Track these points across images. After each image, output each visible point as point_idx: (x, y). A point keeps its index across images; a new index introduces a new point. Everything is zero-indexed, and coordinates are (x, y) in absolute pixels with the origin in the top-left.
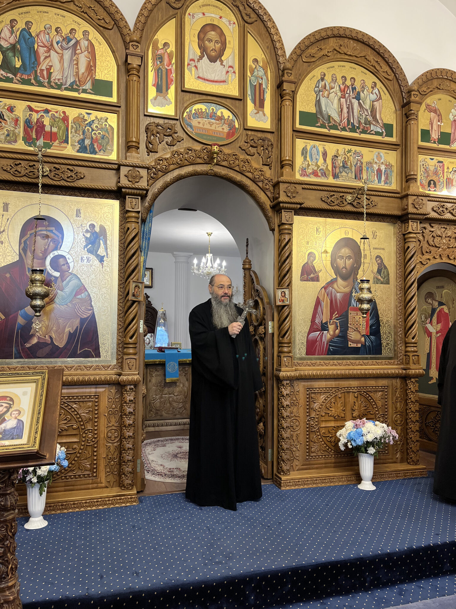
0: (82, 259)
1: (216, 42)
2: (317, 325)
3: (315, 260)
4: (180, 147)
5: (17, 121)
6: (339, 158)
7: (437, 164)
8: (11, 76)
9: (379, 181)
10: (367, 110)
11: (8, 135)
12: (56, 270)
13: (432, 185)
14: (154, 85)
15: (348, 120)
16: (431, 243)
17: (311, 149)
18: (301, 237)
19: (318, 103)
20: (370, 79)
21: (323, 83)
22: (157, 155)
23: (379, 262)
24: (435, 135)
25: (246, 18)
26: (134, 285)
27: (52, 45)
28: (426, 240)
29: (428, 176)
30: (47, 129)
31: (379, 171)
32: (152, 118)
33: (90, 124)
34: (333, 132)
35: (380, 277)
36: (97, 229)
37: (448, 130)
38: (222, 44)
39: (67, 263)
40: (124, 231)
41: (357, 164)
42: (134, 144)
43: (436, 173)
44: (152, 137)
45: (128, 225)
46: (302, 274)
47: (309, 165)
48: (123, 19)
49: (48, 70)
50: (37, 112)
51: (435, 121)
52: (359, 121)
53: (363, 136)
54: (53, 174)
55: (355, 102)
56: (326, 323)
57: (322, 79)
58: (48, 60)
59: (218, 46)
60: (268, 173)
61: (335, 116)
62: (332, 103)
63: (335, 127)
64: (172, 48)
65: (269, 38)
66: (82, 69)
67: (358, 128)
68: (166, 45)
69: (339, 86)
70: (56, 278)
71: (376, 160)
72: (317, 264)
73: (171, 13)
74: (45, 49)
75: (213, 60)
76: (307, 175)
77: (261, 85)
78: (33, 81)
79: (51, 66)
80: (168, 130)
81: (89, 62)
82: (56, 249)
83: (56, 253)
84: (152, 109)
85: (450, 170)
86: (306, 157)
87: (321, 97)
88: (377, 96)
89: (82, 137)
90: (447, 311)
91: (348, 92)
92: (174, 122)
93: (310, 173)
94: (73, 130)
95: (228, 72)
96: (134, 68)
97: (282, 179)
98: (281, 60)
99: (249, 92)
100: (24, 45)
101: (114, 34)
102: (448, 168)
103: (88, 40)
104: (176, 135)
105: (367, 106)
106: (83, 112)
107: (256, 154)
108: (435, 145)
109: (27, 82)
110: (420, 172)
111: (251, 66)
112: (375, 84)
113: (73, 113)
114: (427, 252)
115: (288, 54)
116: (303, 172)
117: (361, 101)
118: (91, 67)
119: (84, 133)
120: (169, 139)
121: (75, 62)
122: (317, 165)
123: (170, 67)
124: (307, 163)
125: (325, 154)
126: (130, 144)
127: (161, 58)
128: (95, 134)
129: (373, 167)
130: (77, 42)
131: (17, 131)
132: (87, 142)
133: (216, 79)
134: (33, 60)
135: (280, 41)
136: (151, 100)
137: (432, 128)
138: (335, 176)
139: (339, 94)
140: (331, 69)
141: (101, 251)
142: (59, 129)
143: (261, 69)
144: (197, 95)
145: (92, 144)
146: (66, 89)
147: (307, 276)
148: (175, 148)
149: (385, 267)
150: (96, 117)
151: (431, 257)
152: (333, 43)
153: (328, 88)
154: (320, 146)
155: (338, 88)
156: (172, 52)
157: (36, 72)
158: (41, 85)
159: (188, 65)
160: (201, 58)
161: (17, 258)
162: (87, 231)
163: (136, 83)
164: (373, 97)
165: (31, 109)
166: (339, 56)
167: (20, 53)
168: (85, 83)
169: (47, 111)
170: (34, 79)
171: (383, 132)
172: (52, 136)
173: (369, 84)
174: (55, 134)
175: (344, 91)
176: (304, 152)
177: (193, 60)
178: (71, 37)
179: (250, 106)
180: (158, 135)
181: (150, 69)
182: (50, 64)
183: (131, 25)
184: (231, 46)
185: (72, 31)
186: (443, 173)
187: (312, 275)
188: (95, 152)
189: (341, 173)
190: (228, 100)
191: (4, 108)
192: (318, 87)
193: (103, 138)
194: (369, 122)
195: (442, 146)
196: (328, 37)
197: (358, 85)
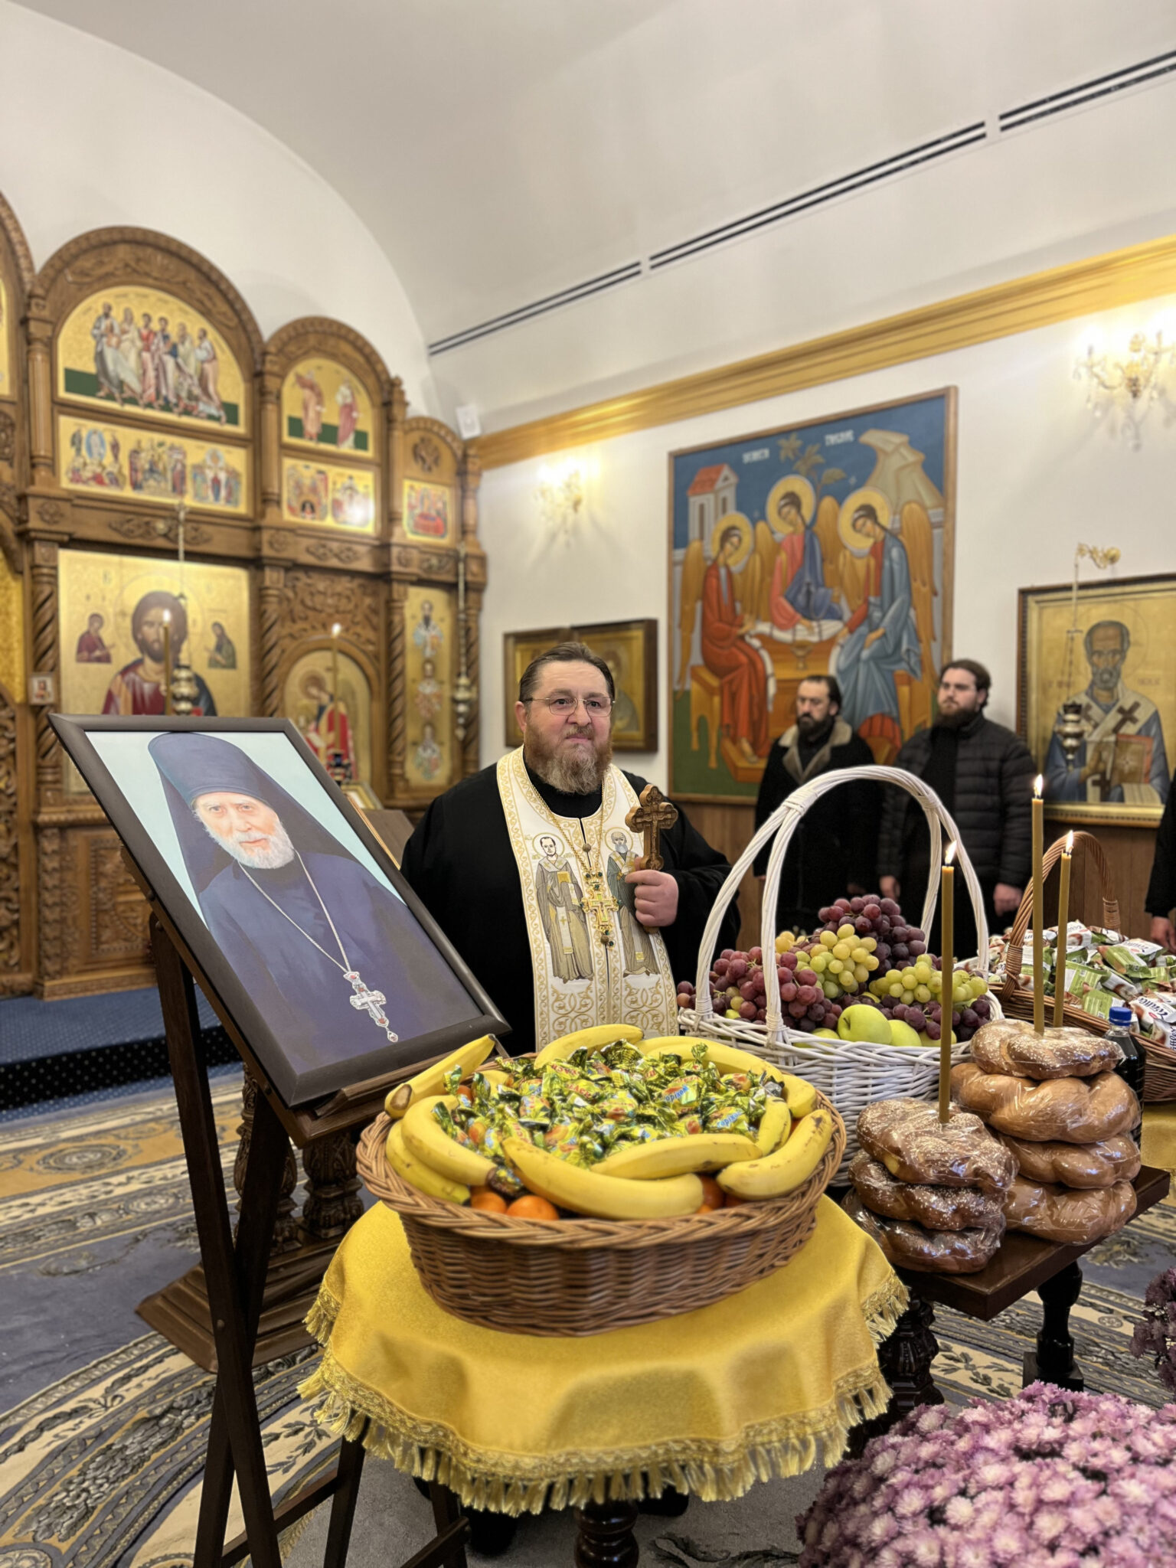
3: (102, 626)
6: (143, 455)
7: (315, 476)
9: (217, 499)
10: (191, 377)
13: (308, 508)
15: (158, 391)
16: (309, 603)
17: (89, 436)
18: (74, 588)
19: (100, 357)
21: (108, 322)
23: (218, 632)
24: (312, 428)
28: (298, 598)
31: (216, 482)
34: (130, 409)
35: (218, 659)
41: (175, 467)
46: (80, 650)
47: (85, 464)
51: (311, 404)
52: (178, 394)
55: (170, 362)
57: (107, 315)
61: (133, 382)
62: (127, 358)
67: (177, 405)
69: (139, 330)
72: (107, 635)
76: (83, 482)
86: (80, 450)
87: (105, 346)
88: (210, 354)
91: (156, 341)
93: (89, 479)
97: (33, 489)
98: (26, 276)
105: (191, 368)
110: (287, 488)
112: (204, 332)
114: (300, 618)
115: (38, 267)
116: (76, 476)
117: (180, 360)
122: (101, 465)
124: (81, 460)
125: (115, 447)
135: (23, 242)
137: (307, 416)
138: (136, 486)
139: (139, 344)
147: (88, 654)
149: (229, 642)
151: (307, 627)
152: (123, 252)
153: (117, 330)
154: (106, 430)
155: (136, 334)
164: (202, 354)
166: (137, 276)
171: (220, 416)
175: (148, 339)
176: (76, 441)
187: (98, 653)
189: (146, 480)
192: (99, 329)
194: (196, 397)
195: (324, 447)
196: (115, 243)
197: (173, 330)
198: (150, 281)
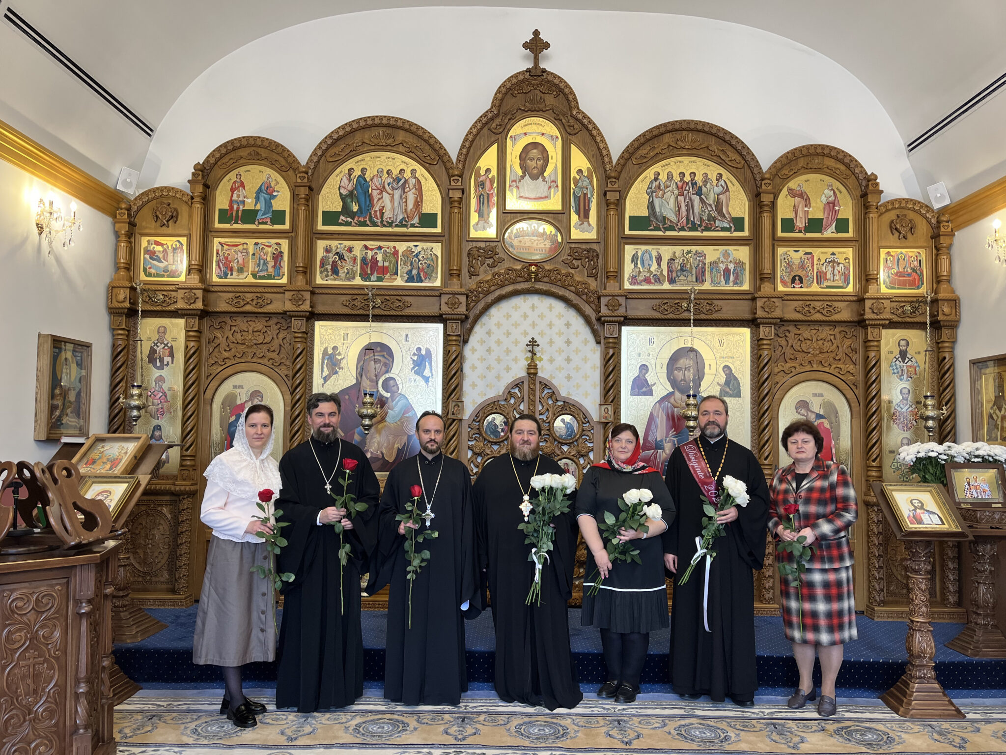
0: (409, 380)
1: (538, 159)
2: (650, 442)
3: (647, 372)
4: (501, 269)
5: (355, 259)
6: (677, 261)
7: (803, 257)
8: (349, 220)
9: (727, 282)
10: (710, 205)
11: (348, 273)
12: (387, 391)
13: (797, 281)
14: (476, 211)
15: (688, 219)
16: (797, 347)
17: (643, 255)
18: (631, 349)
19: (651, 205)
20: (713, 170)
21: (657, 183)
22: (479, 278)
23: (727, 372)
24: (800, 223)
25: (569, 130)
26: (453, 404)
27: (384, 187)
28: (790, 345)
29: (791, 271)
30: (380, 264)
31: (727, 271)
32: (474, 243)
33: (417, 256)
34: (668, 233)
35: (728, 390)
36: (423, 352)
37: (819, 215)
38: (544, 161)
39: (397, 385)
40: (446, 353)
41: (698, 265)
42: (455, 272)
43: (802, 266)
44: (474, 261)
45: (449, 348)
46: (632, 389)
48: (446, 154)
49: (381, 210)
50: (372, 250)
51: (800, 206)
52: (701, 219)
53: (706, 234)
54: (384, 305)
55: (696, 199)
56: (661, 441)
58: (381, 201)
59: (540, 163)
60: (593, 284)
61: (672, 216)
62: (668, 203)
63: (671, 228)
64: (494, 173)
65: (595, 146)
66: (410, 206)
67: (700, 226)
68: (488, 171)
69: (676, 183)
70: (387, 398)
71: (722, 259)
72: (650, 378)
73: (493, 139)
74: (378, 191)
75: (534, 178)
76: (638, 283)
77: (585, 195)
78: (368, 222)
79: (384, 207)
80: (490, 253)
81: (417, 198)
82: (387, 372)
83: (387, 376)
84: (474, 234)
85: (823, 261)
86: (637, 264)
87: (654, 198)
88: (724, 188)
89: (410, 268)
90: (828, 426)
91: (687, 188)
92: (495, 244)
93: (642, 281)
94: (402, 263)
95: (550, 187)
96: (455, 201)
97: (605, 292)
98: (608, 167)
99: (572, 204)
100: (360, 191)
101: (439, 168)
102: (819, 259)
103: (415, 177)
104: (497, 256)
105: (711, 201)
106: (411, 244)
107: (580, 266)
108: (801, 235)
109: (363, 224)
110: (781, 267)
111: (574, 178)
112: (721, 175)
113: (402, 247)
114: (791, 359)
115: (615, 160)
116: (634, 280)
117: (703, 196)
118: (418, 203)
119: (411, 265)
120: (490, 261)
121: (404, 200)
122: (649, 271)
123: (492, 191)
124: (638, 270)
125: (659, 259)
126: (452, 272)
127: (483, 184)
128: (421, 264)
129: (718, 267)
130: (406, 181)
131: (355, 269)
132: (414, 272)
133: (538, 196)
134: (368, 203)
135: (606, 148)
136: (473, 226)
137: (796, 216)
138: (672, 281)
139: (676, 192)
140: (666, 167)
141: (427, 373)
142: (390, 263)
143: (586, 179)
144: (519, 215)
145: (419, 274)
146: (397, 226)
147: (639, 390)
148: (496, 269)
149: (736, 379)
150: (423, 249)
151: (796, 365)
152: (667, 138)
153: (662, 187)
154: (653, 249)
155: (674, 186)
156: (493, 176)
157: (371, 213)
158: (374, 224)
159: (510, 186)
160: (523, 177)
161: (354, 382)
162: (414, 354)
163: (457, 215)
164: (718, 190)
165: (366, 247)
166: (675, 151)
167: (357, 198)
168: (413, 218)
169: (380, 248)
170: (370, 220)
171: (731, 227)
172: (384, 270)
173: (713, 176)
174: (387, 267)
175: (682, 188)
176: (634, 259)
177: (515, 181)
178: (401, 177)
179: (574, 218)
180: (480, 258)
181: (472, 196)
182: (383, 205)
183: (454, 158)
184: (554, 160)
185: (402, 171)
186: (813, 266)
187: (644, 389)
188: (421, 281)
189: (678, 276)
190: (550, 215)
191: (344, 249)
192: (651, 188)
193: (428, 267)
194: (714, 218)
195: (809, 235)
196: (662, 134)
197: (699, 179)
198: (685, 152)
